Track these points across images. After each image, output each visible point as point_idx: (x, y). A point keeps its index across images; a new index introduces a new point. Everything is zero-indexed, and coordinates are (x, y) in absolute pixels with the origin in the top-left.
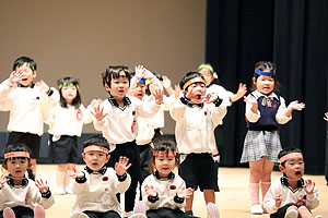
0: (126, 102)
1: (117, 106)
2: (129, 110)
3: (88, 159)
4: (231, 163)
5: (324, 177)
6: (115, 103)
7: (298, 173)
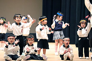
0: (20, 24)
1: (17, 25)
2: (21, 26)
3: (9, 40)
4: (50, 41)
5: (75, 45)
6: (17, 24)
7: (67, 44)
